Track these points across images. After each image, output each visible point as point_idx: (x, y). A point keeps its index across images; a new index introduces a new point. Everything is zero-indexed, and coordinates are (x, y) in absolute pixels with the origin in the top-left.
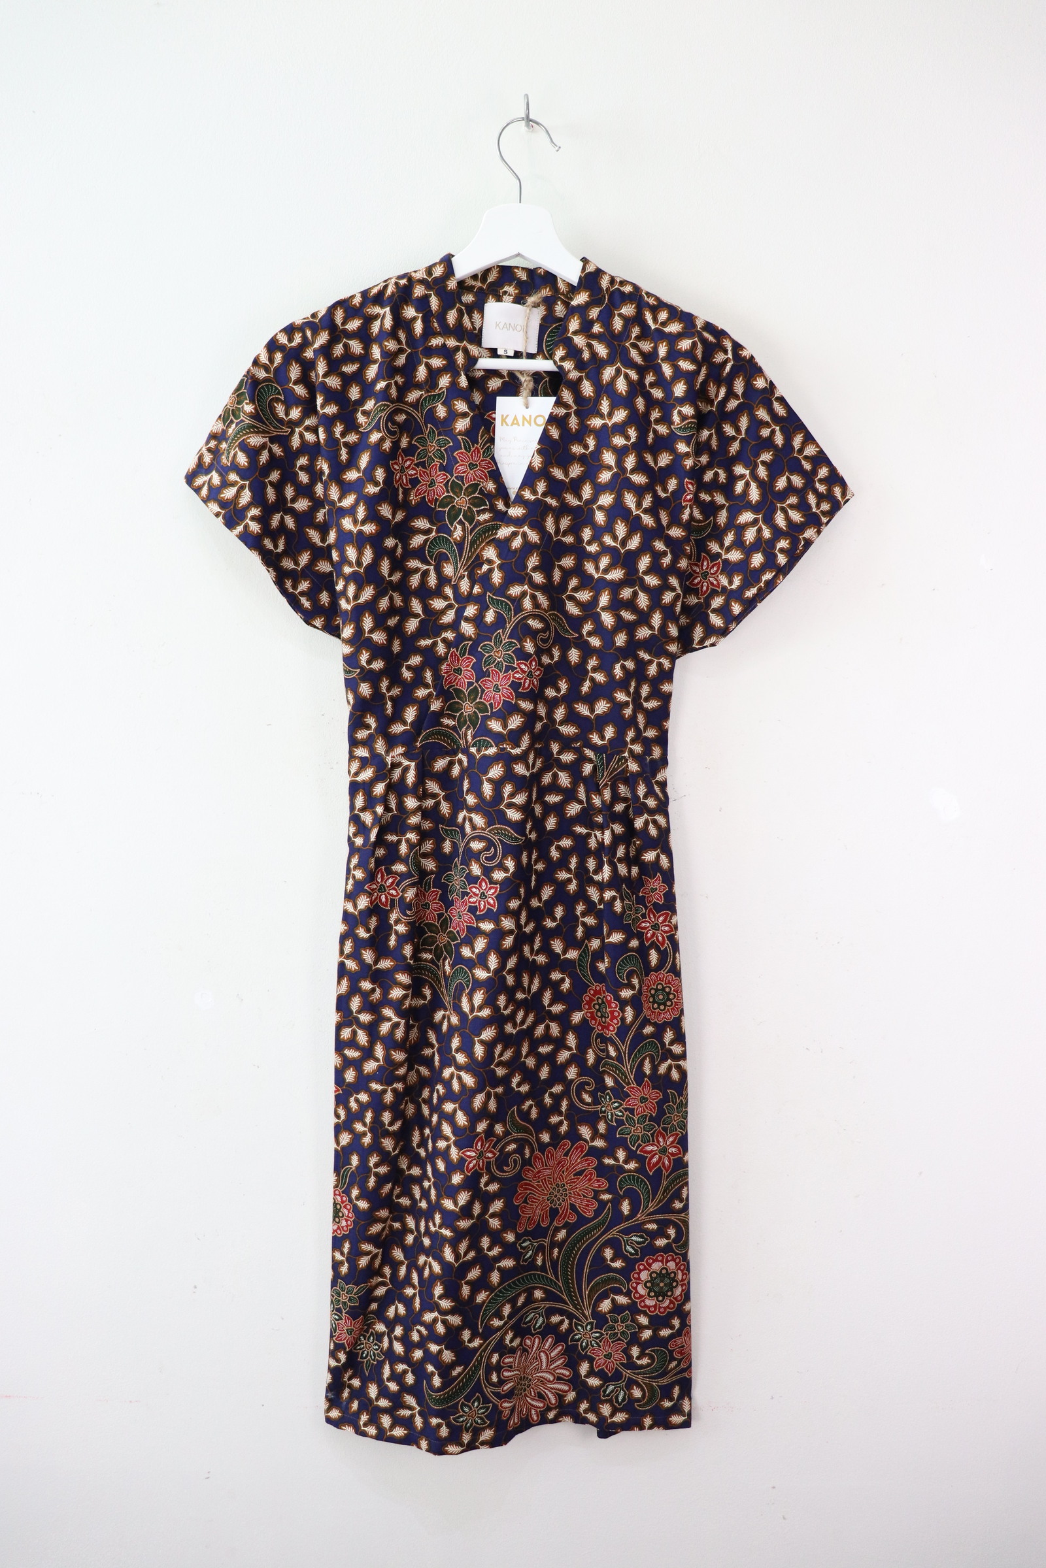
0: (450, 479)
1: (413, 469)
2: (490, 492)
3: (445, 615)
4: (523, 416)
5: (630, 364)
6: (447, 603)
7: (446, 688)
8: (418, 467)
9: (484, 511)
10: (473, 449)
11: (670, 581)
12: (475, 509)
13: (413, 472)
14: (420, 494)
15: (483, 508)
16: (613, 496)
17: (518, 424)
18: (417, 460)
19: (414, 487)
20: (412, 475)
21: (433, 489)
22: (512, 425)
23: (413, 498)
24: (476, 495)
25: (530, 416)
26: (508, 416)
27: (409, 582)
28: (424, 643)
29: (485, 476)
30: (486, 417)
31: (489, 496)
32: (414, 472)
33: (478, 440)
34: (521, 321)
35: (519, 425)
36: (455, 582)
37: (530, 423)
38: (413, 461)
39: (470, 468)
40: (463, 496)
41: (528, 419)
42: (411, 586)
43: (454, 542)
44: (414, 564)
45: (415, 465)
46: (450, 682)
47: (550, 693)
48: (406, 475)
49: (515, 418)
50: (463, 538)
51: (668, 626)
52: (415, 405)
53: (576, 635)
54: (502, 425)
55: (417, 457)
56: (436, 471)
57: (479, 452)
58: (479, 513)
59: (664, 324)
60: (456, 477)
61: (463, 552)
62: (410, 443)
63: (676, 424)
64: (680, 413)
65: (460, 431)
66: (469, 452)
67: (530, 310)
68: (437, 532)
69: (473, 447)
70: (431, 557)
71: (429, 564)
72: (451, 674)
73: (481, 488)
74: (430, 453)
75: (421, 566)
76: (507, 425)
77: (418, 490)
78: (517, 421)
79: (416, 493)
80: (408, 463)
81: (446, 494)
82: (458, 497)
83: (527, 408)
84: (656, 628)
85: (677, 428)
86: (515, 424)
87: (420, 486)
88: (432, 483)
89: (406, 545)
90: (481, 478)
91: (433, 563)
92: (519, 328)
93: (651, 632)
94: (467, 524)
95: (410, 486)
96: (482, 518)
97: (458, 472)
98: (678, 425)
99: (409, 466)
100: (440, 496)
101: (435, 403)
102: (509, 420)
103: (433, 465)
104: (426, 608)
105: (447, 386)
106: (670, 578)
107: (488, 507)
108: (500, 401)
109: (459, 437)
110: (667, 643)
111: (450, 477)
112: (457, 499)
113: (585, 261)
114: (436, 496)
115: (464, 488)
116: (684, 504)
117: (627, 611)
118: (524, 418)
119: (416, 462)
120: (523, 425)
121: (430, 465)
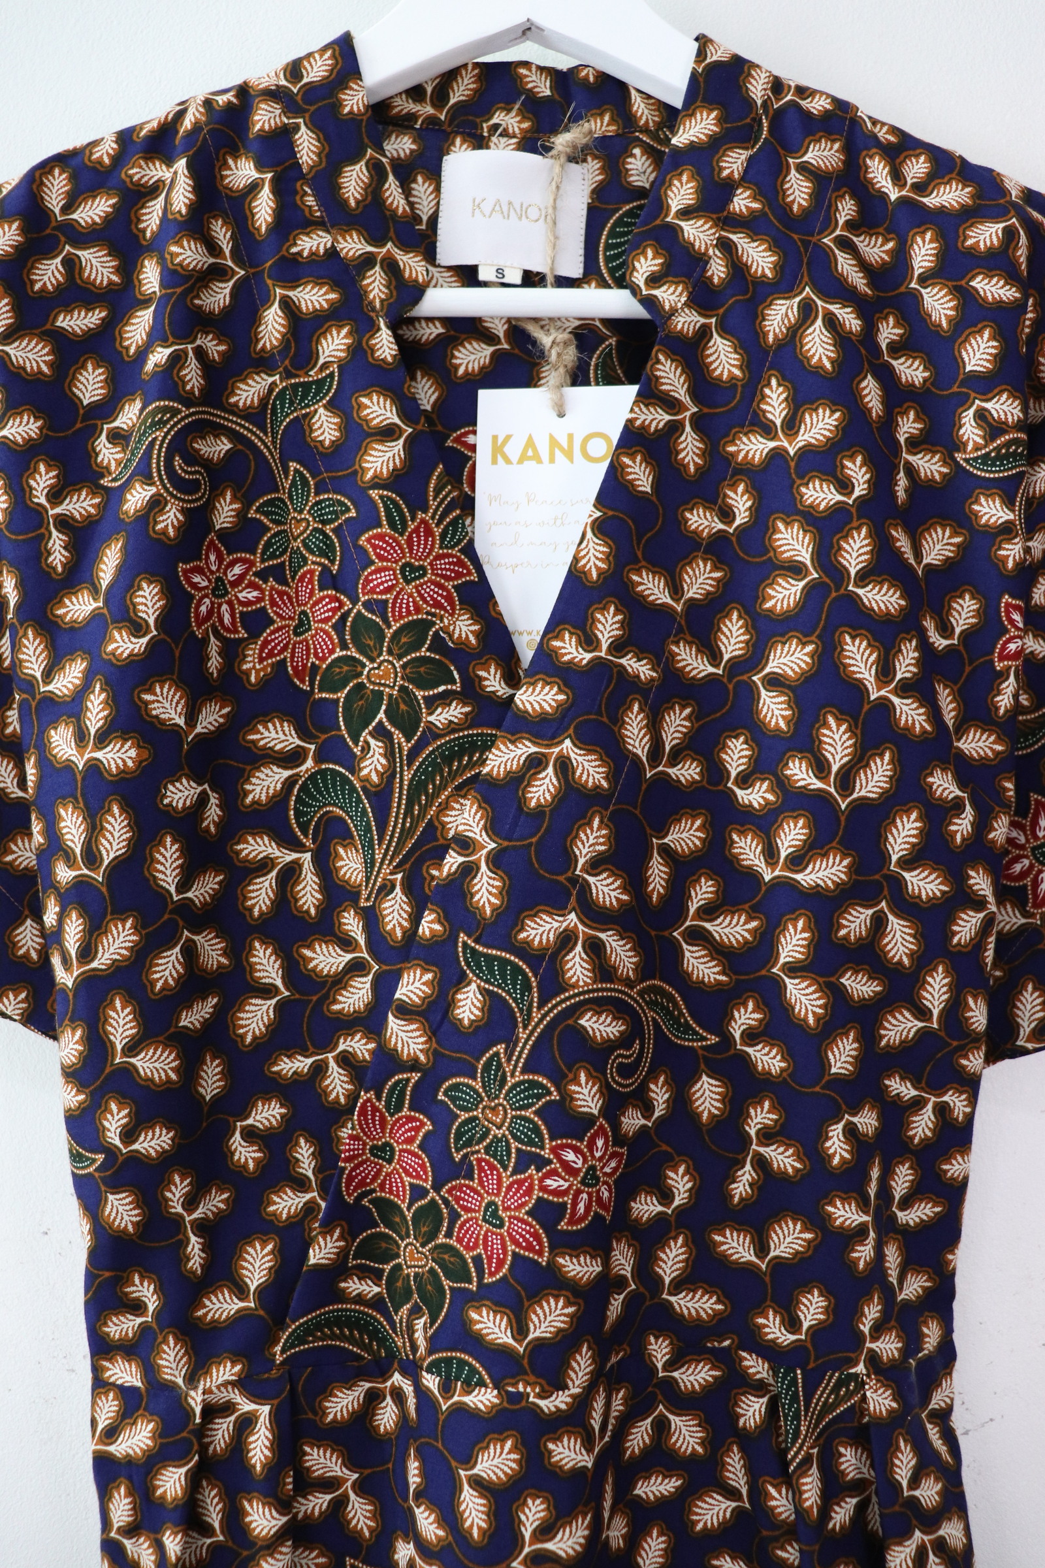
0: (350, 610)
1: (253, 586)
2: (463, 643)
3: (345, 988)
4: (551, 436)
5: (840, 291)
6: (349, 956)
7: (351, 1200)
8: (266, 582)
9: (445, 699)
10: (412, 526)
11: (972, 882)
12: (420, 694)
13: (253, 595)
14: (271, 655)
15: (442, 688)
16: (809, 648)
17: (537, 458)
18: (263, 561)
19: (254, 635)
20: (249, 603)
21: (306, 640)
22: (520, 461)
23: (253, 666)
24: (423, 652)
25: (571, 437)
26: (508, 438)
27: (246, 899)
28: (292, 1065)
29: (449, 598)
30: (449, 443)
31: (461, 655)
32: (255, 594)
33: (427, 501)
34: (538, 197)
35: (540, 461)
36: (367, 899)
37: (569, 455)
38: (252, 564)
39: (404, 577)
40: (385, 656)
41: (565, 445)
42: (251, 909)
43: (364, 788)
44: (257, 847)
45: (256, 574)
46: (362, 1183)
47: (646, 1207)
48: (230, 603)
49: (530, 443)
50: (389, 776)
51: (967, 1004)
52: (257, 415)
53: (713, 1039)
54: (494, 462)
55: (263, 553)
56: (312, 590)
57: (429, 532)
58: (432, 703)
59: (921, 187)
60: (367, 605)
61: (388, 815)
62: (241, 515)
63: (970, 447)
64: (982, 416)
65: (375, 476)
66: (402, 534)
67: (562, 166)
68: (319, 759)
69: (413, 520)
70: (304, 829)
71: (295, 845)
72: (364, 1162)
73: (436, 633)
74: (295, 540)
75: (278, 854)
76: (508, 461)
77: (266, 643)
78: (535, 450)
79: (261, 651)
80: (238, 570)
81: (339, 653)
82: (372, 660)
83: (561, 415)
84: (936, 1012)
85: (975, 459)
86: (530, 458)
87: (273, 633)
88: (301, 624)
89: (231, 793)
90: (437, 605)
91: (309, 843)
92: (533, 213)
93: (921, 1025)
94: (398, 736)
95: (243, 634)
96: (442, 717)
97: (373, 591)
98: (977, 448)
99: (241, 577)
100: (323, 659)
101: (308, 406)
102: (513, 450)
103: (304, 576)
104: (294, 970)
105: (340, 360)
106: (972, 873)
107: (457, 687)
108: (487, 399)
109: (374, 494)
110: (963, 1051)
111: (348, 605)
112: (369, 665)
113: (703, 42)
114: (312, 659)
115: (389, 633)
116: (999, 666)
117: (856, 972)
118: (553, 442)
119: (259, 566)
120: (552, 460)
121: (296, 573)
